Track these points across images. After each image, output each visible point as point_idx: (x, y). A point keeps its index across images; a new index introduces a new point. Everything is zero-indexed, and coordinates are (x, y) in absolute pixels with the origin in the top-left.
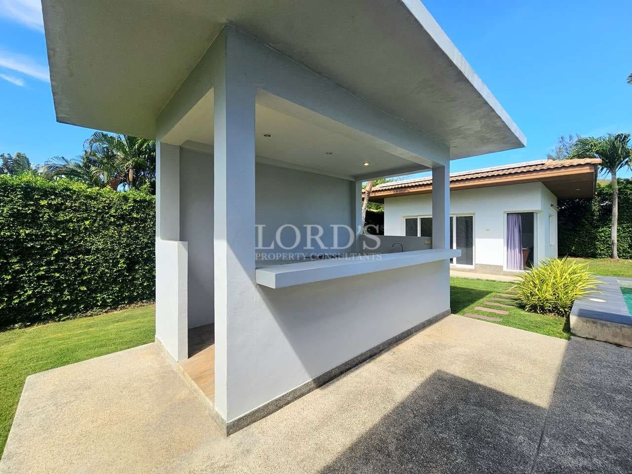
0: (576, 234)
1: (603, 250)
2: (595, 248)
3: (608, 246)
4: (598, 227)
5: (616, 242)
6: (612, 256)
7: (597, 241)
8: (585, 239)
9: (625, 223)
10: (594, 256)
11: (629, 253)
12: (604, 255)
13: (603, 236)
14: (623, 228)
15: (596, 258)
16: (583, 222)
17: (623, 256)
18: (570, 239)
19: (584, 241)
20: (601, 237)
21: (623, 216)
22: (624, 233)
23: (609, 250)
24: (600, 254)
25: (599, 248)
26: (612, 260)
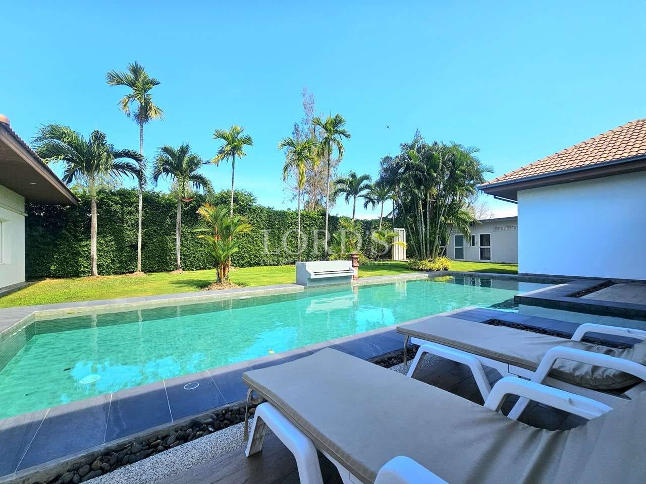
0: (56, 250)
1: (87, 267)
2: (78, 265)
4: (82, 240)
5: (95, 257)
6: (91, 274)
7: (80, 257)
8: (66, 255)
9: (108, 237)
10: (77, 275)
11: (112, 268)
13: (86, 251)
14: (106, 242)
15: (80, 277)
16: (63, 234)
17: (107, 272)
18: (47, 255)
19: (66, 258)
20: (84, 252)
21: (105, 229)
22: (107, 247)
24: (84, 272)
25: (83, 265)
26: (92, 278)
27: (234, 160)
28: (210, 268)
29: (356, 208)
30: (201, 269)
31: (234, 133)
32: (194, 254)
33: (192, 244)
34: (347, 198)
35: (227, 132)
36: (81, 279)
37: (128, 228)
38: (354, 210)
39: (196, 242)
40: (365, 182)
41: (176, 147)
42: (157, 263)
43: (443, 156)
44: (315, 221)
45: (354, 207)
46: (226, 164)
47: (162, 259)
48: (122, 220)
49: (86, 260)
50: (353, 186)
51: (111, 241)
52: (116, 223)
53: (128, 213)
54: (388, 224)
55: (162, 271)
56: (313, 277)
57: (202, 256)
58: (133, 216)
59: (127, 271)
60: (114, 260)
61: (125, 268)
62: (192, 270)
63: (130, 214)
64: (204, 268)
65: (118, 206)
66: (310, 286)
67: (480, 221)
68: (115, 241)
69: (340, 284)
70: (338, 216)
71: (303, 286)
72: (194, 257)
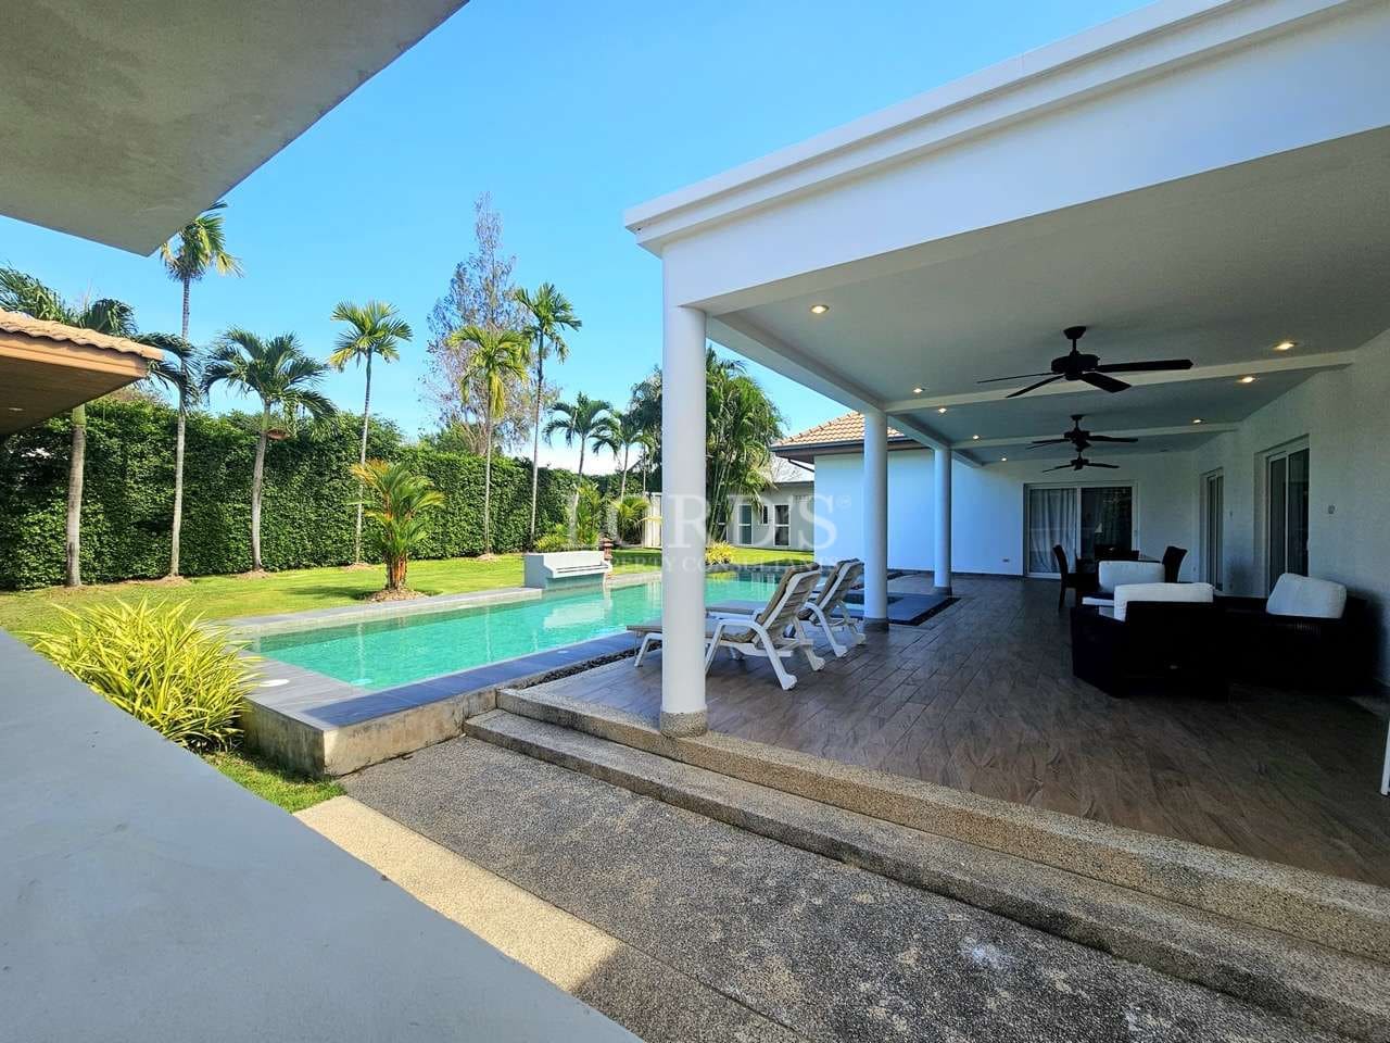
1: (35, 569)
2: (16, 564)
3: (48, 557)
4: (23, 512)
5: (77, 546)
6: (67, 582)
7: (22, 548)
11: (94, 570)
12: (39, 580)
13: (36, 534)
15: (18, 590)
20: (32, 536)
23: (50, 567)
24: (28, 580)
25: (27, 564)
26: (69, 590)
27: (369, 363)
28: (307, 567)
29: (585, 457)
30: (290, 568)
31: (374, 313)
32: (277, 539)
33: (275, 518)
34: (568, 437)
35: (361, 310)
36: (20, 593)
37: (135, 486)
38: (582, 460)
39: (282, 516)
40: (602, 414)
41: (266, 337)
42: (198, 557)
43: (726, 392)
44: (511, 477)
45: (582, 455)
46: (355, 368)
47: (209, 550)
48: (123, 471)
49: (34, 554)
50: (583, 419)
51: (95, 513)
52: (108, 475)
53: (135, 455)
54: (635, 483)
55: (207, 574)
56: (556, 575)
57: (294, 543)
58: (146, 462)
59: (131, 576)
60: (102, 553)
61: (126, 570)
62: (273, 571)
63: (141, 458)
64: (297, 567)
65: (115, 440)
66: (552, 588)
67: (775, 484)
68: (105, 512)
69: (587, 586)
70: (550, 468)
71: (540, 590)
72: (277, 545)
